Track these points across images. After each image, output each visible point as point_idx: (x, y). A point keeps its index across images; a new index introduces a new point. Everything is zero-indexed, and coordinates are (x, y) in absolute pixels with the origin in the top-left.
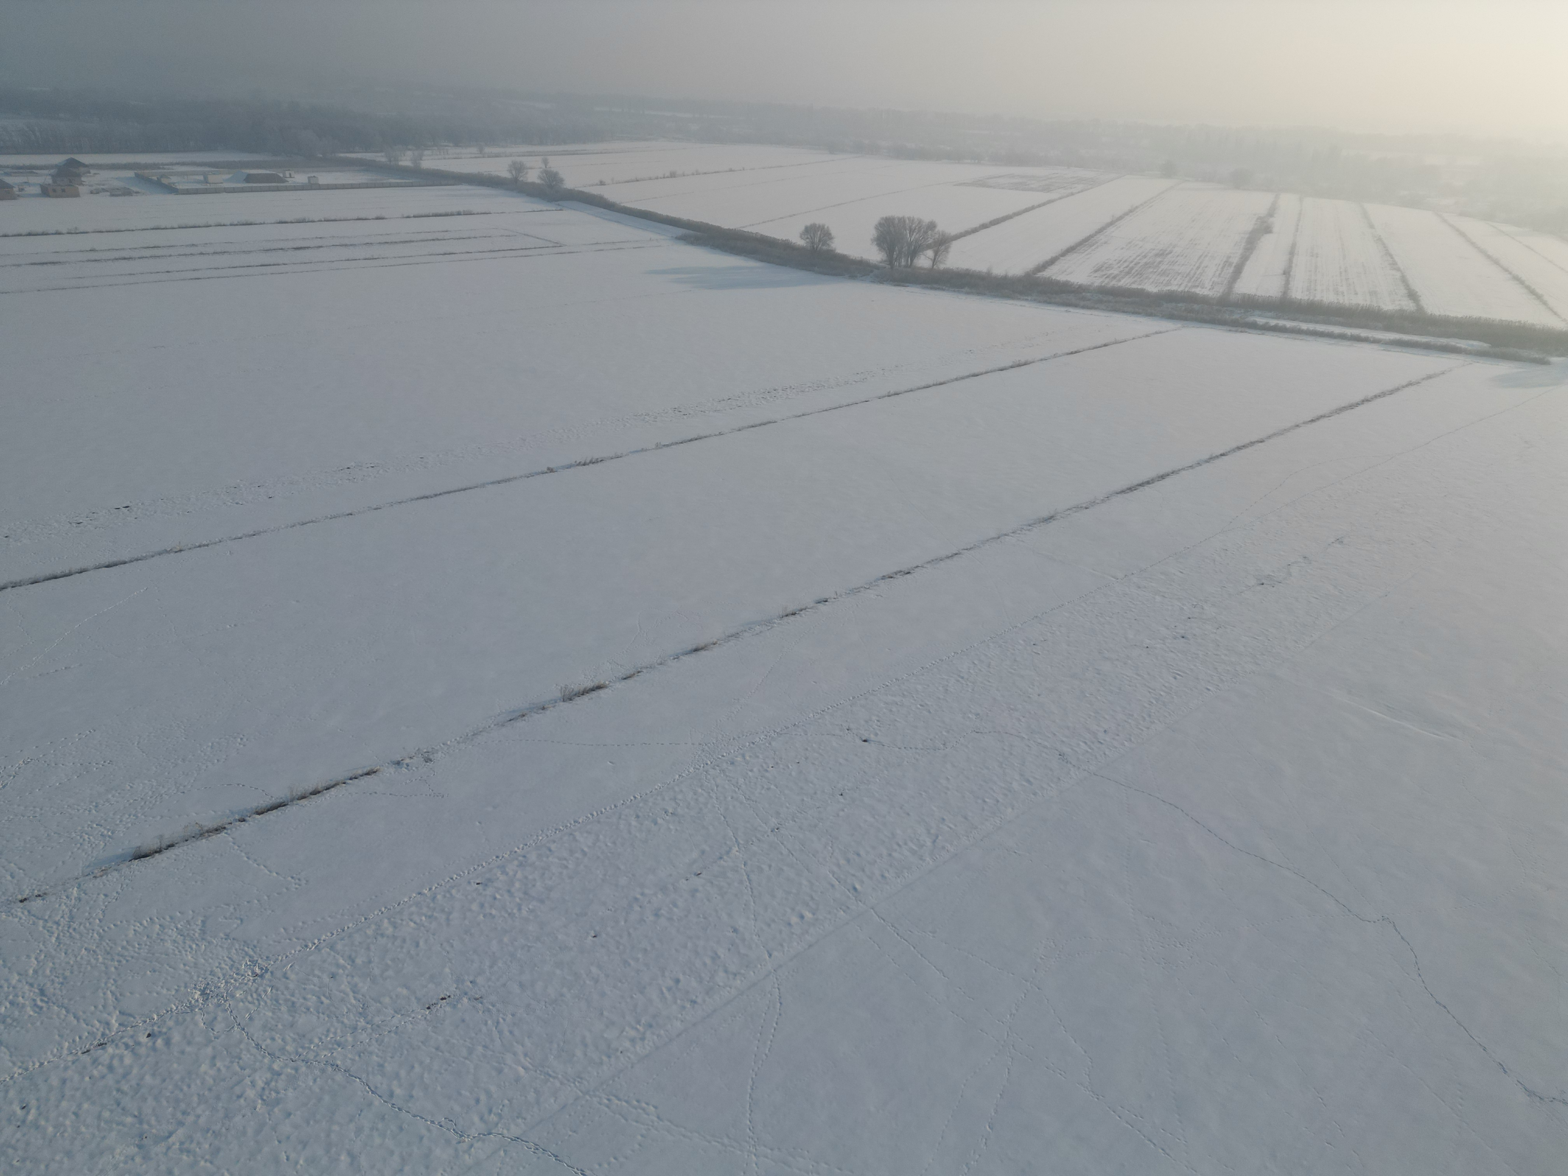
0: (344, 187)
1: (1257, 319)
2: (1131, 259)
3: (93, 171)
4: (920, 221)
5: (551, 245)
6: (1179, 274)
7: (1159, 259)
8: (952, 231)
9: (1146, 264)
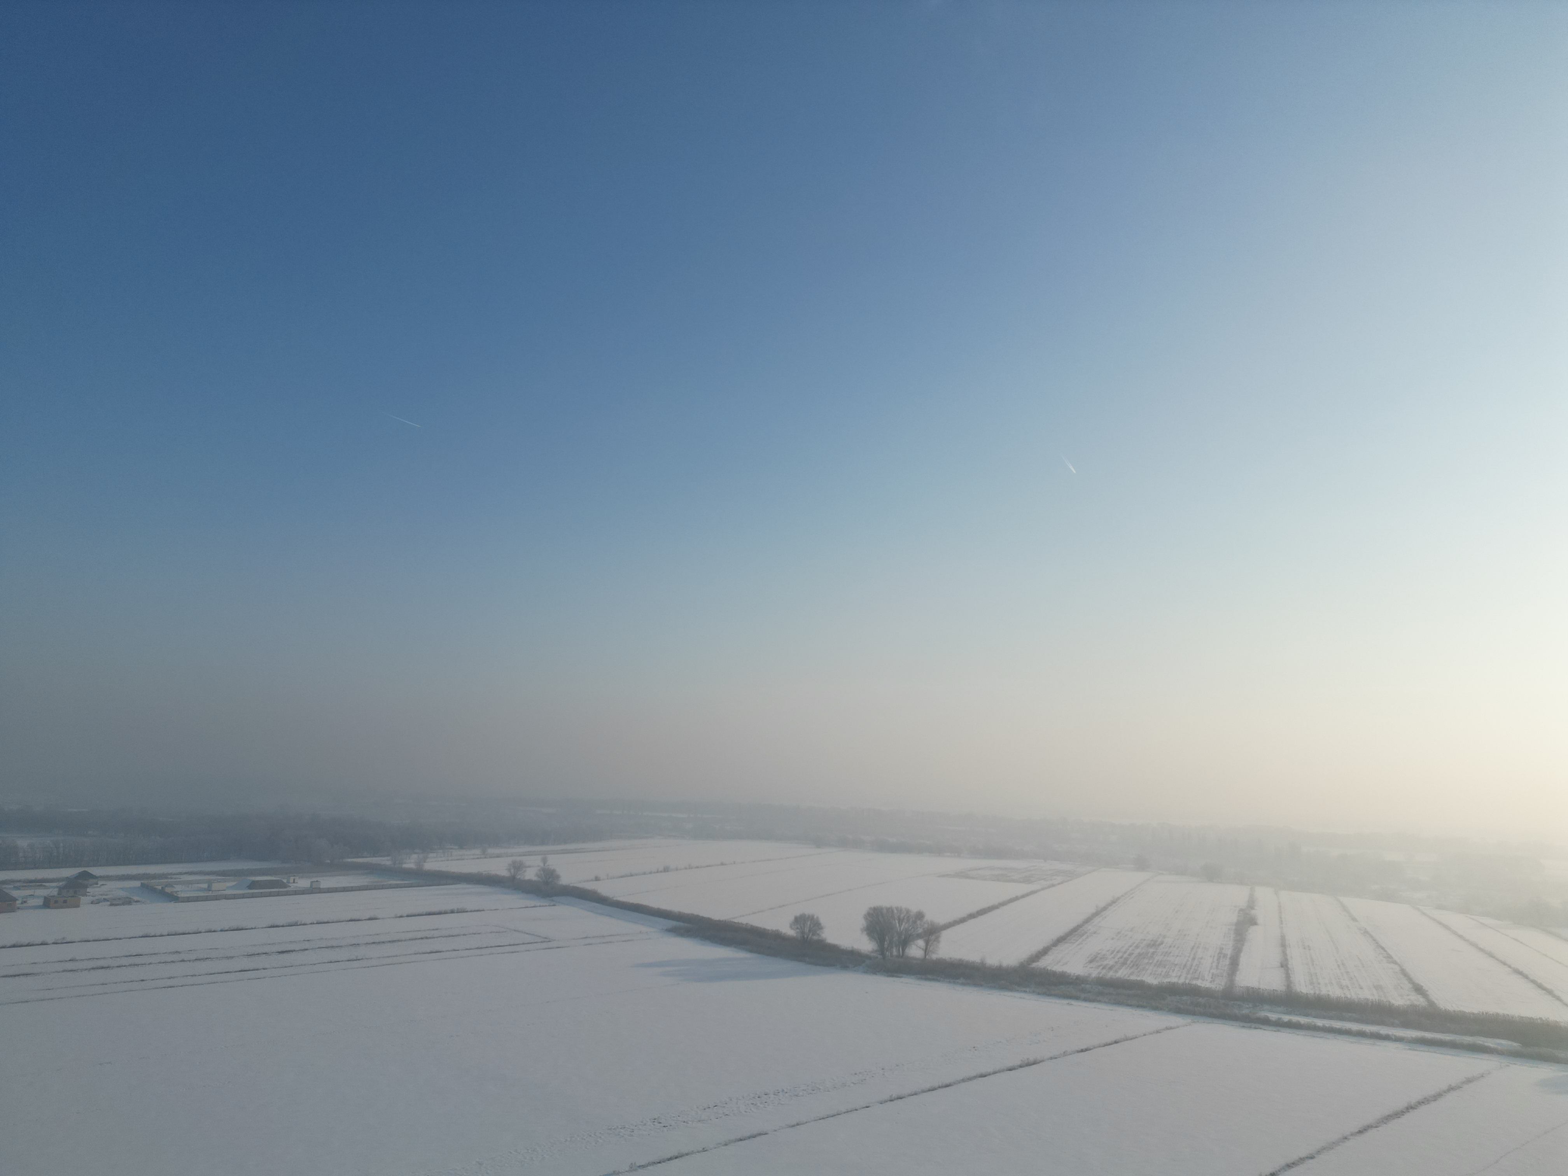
0: (345, 890)
1: (1268, 1015)
2: (1124, 950)
3: (100, 883)
4: (908, 911)
5: (540, 941)
6: (1176, 965)
7: (1151, 950)
8: (941, 920)
9: (1140, 955)
